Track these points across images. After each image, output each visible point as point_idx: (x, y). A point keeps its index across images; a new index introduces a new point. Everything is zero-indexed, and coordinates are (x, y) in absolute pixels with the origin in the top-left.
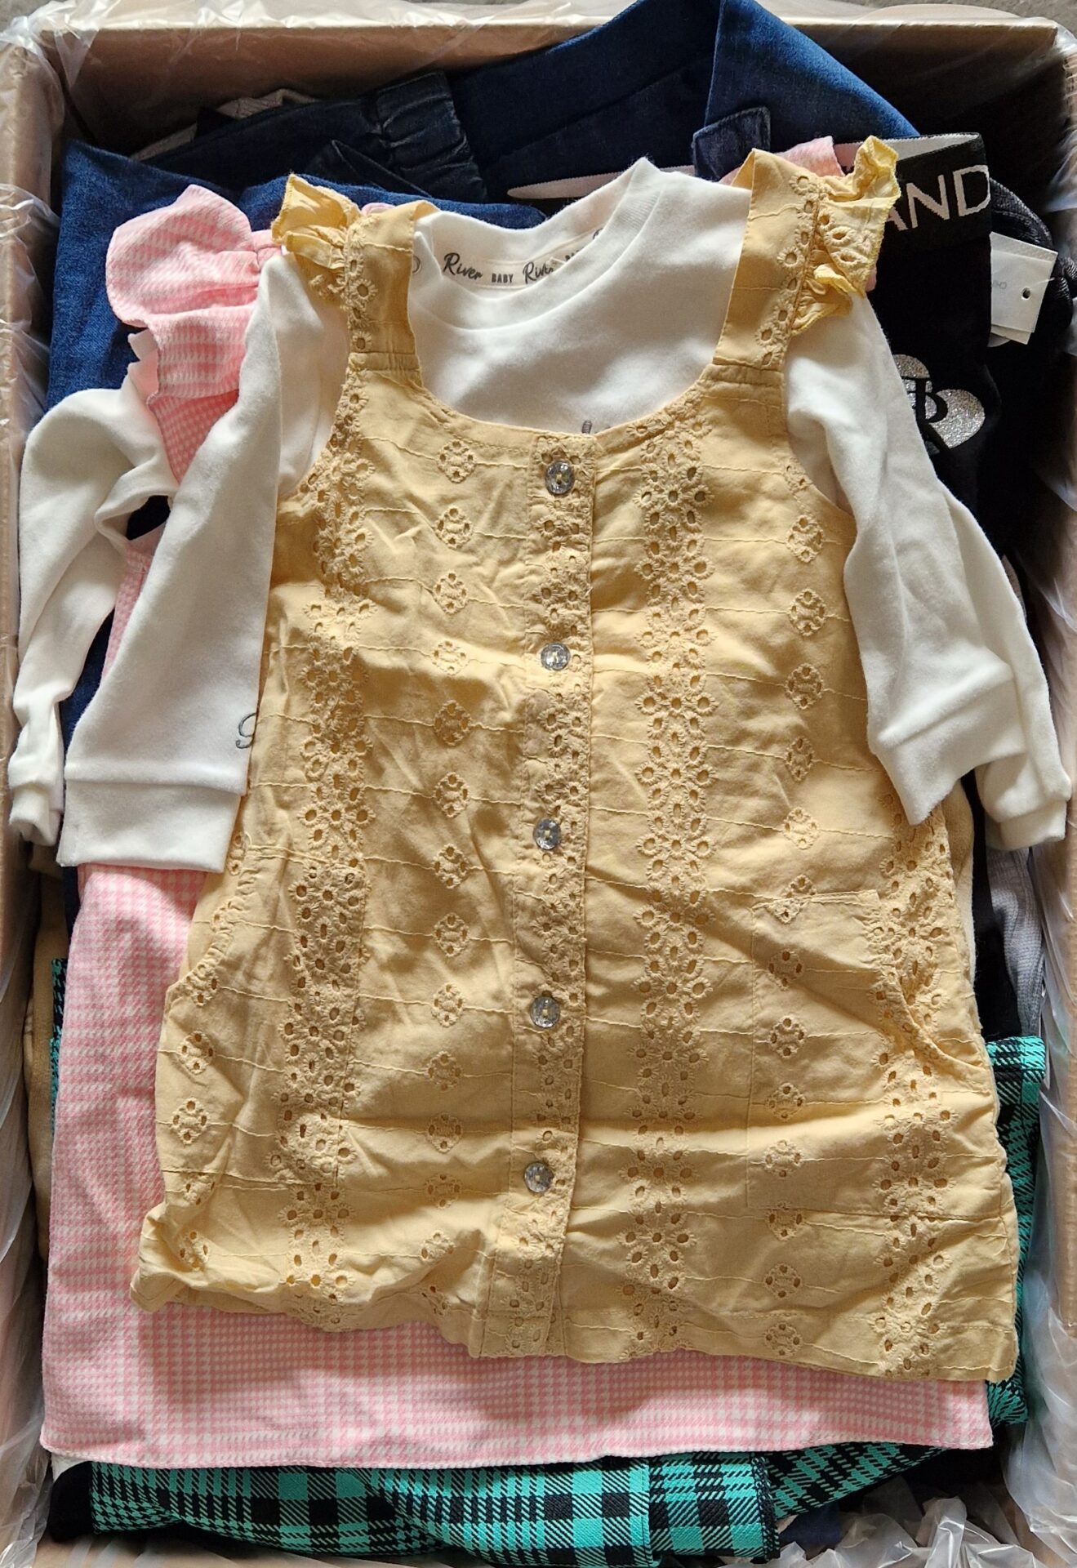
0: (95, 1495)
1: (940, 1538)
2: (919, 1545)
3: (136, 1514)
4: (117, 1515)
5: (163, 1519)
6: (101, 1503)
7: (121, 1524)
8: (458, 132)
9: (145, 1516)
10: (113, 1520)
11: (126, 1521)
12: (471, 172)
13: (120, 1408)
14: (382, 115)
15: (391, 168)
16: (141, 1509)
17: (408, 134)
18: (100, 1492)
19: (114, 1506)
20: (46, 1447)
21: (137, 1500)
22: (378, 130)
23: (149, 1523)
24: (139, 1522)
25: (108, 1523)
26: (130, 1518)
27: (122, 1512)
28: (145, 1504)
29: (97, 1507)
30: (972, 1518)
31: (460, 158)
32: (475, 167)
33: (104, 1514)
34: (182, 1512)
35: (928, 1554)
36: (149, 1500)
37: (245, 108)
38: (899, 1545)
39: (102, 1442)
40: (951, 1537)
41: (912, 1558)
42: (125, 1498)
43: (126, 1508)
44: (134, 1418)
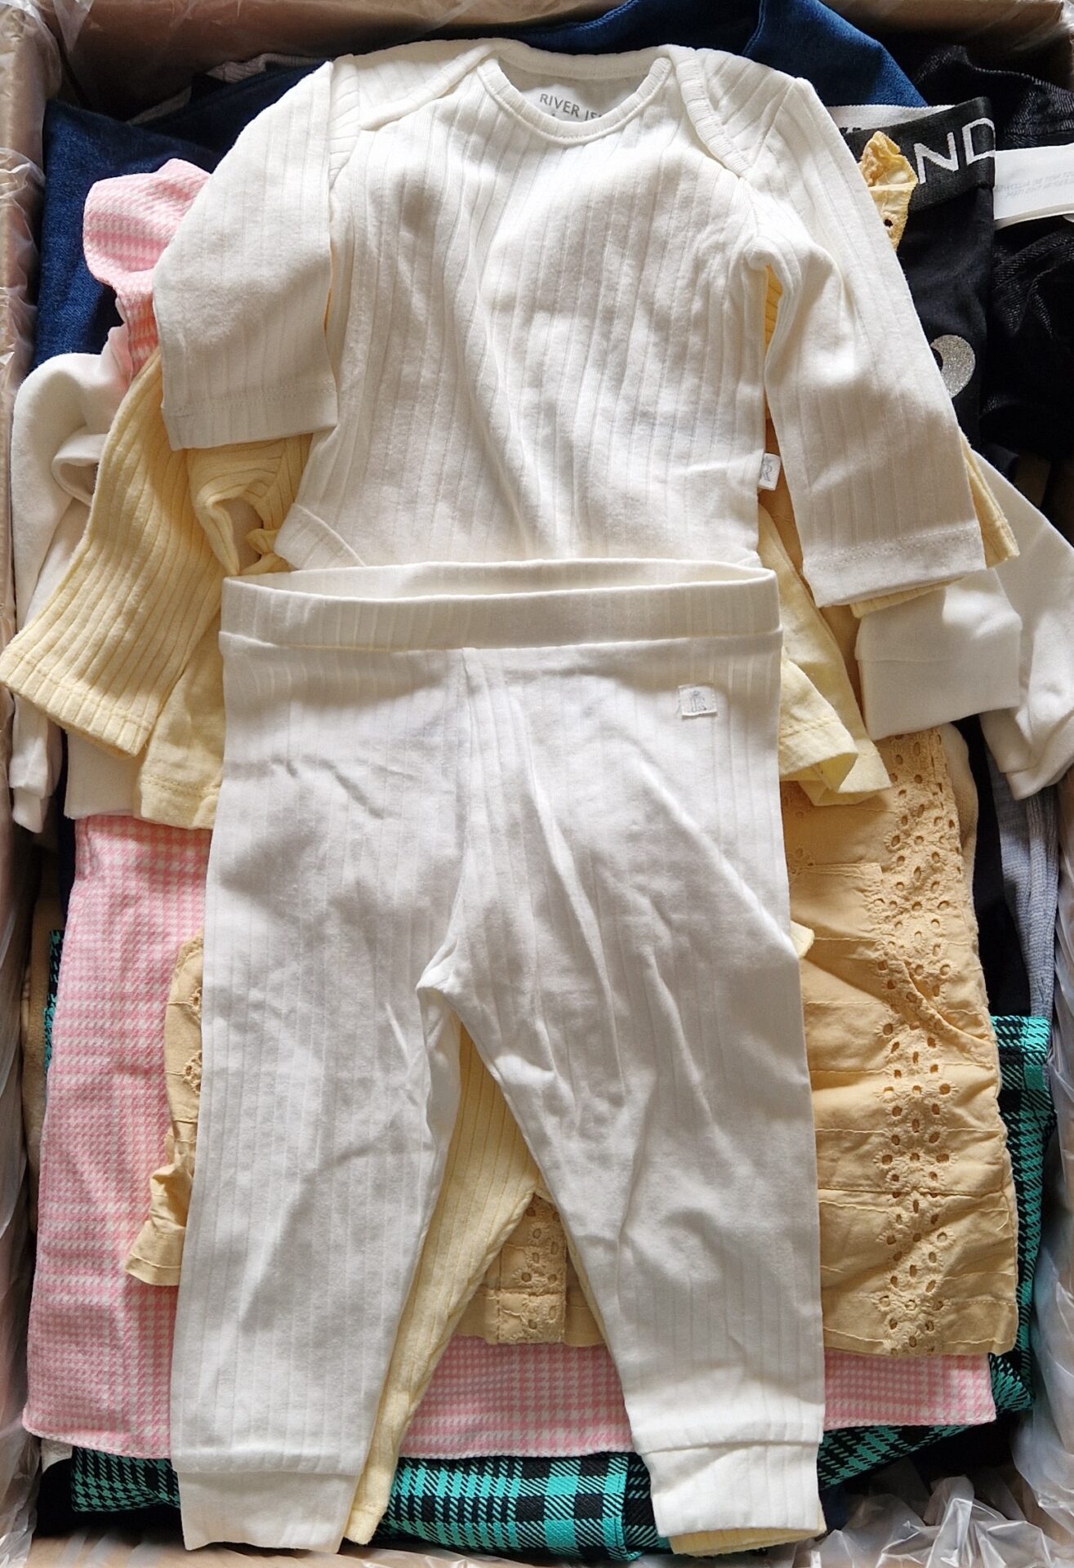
0: (79, 1477)
1: (949, 1516)
2: (927, 1525)
3: (120, 1495)
4: (101, 1497)
6: (85, 1484)
7: (103, 1507)
10: (96, 1502)
11: (110, 1503)
13: (105, 1396)
16: (125, 1490)
18: (85, 1472)
19: (98, 1487)
20: (28, 1429)
21: (123, 1481)
23: (133, 1504)
24: (123, 1502)
25: (90, 1505)
26: (114, 1499)
27: (106, 1493)
29: (79, 1489)
30: (979, 1497)
33: (87, 1496)
35: (935, 1532)
36: (136, 1481)
37: (233, 72)
38: (908, 1524)
39: (86, 1428)
40: (960, 1515)
41: (920, 1537)
42: (110, 1478)
43: (112, 1489)
44: (119, 1408)
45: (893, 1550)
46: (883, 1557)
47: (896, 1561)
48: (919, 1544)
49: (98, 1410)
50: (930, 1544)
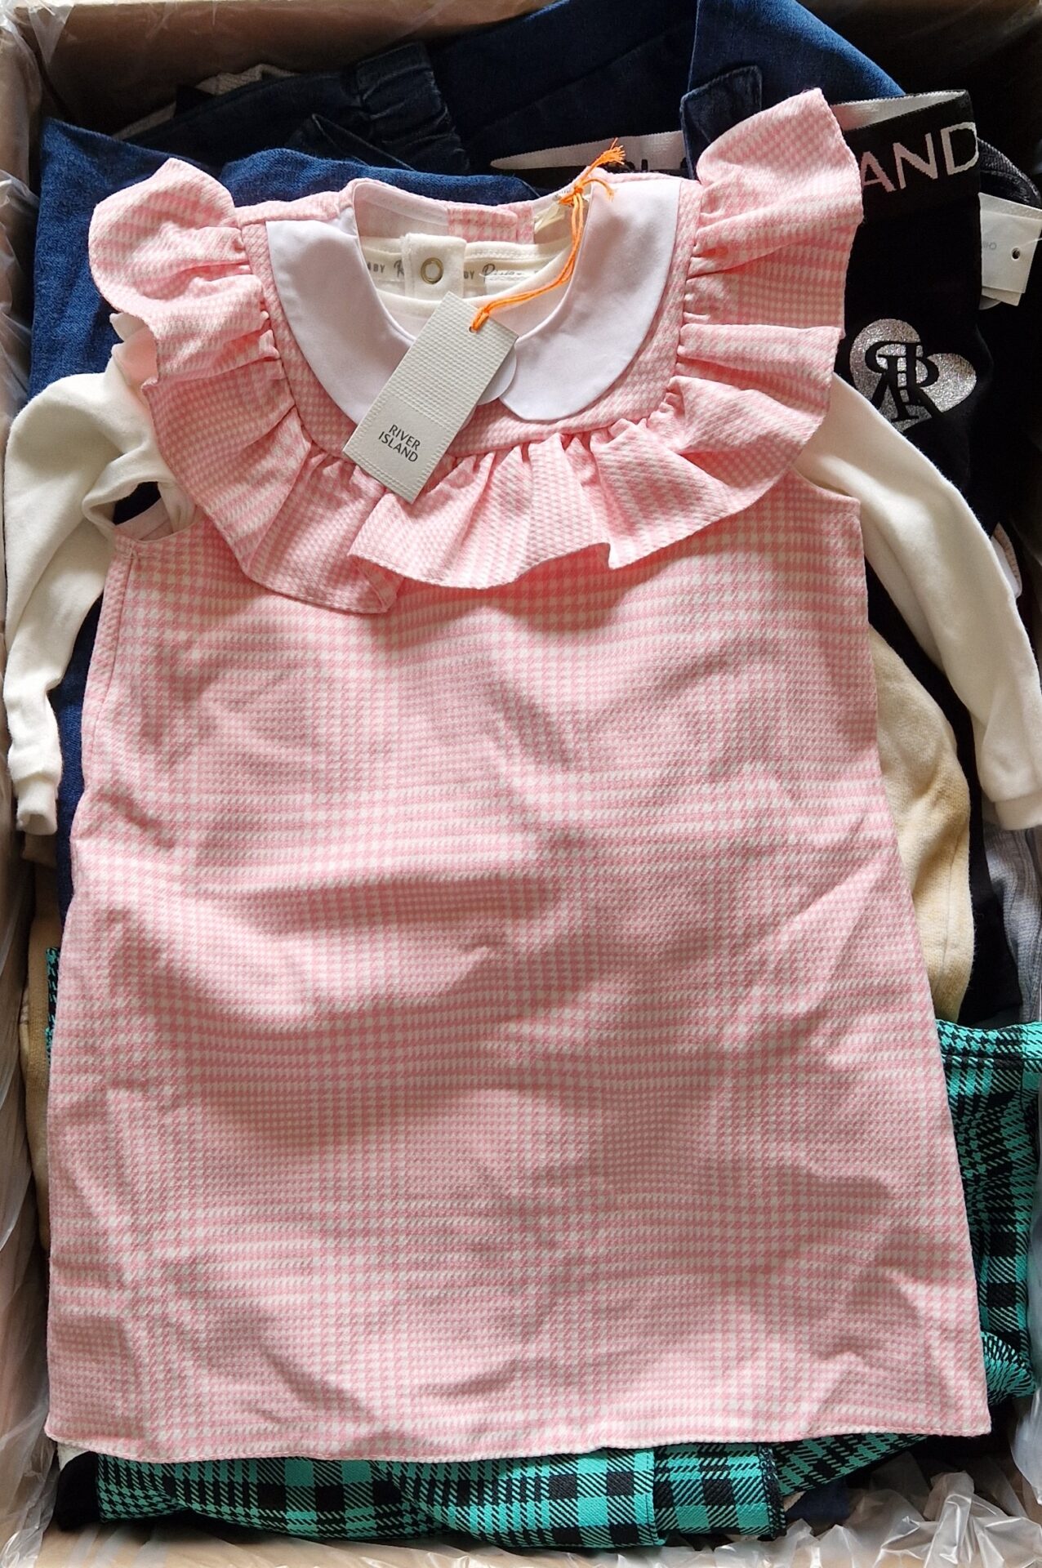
0: (101, 1484)
1: (947, 1513)
2: (927, 1520)
3: (142, 1502)
4: (124, 1504)
5: (170, 1507)
6: (108, 1491)
7: (128, 1513)
8: (438, 101)
9: (151, 1505)
10: (119, 1508)
11: (133, 1509)
12: (453, 144)
13: (119, 1403)
14: (362, 87)
15: (372, 141)
16: (147, 1497)
17: (389, 105)
18: (106, 1480)
19: (120, 1494)
20: (49, 1435)
21: (143, 1488)
22: (357, 102)
23: (156, 1511)
24: (146, 1509)
25: (114, 1512)
26: (136, 1506)
27: (128, 1501)
28: (151, 1492)
29: (103, 1495)
30: (980, 1492)
31: (442, 129)
32: (457, 138)
33: (111, 1502)
34: (188, 1500)
35: (936, 1528)
36: (156, 1489)
37: (225, 84)
38: (906, 1519)
39: (103, 1434)
40: (959, 1511)
41: (919, 1532)
42: (130, 1486)
43: (133, 1496)
44: (132, 1415)
45: (892, 1545)
46: (882, 1552)
47: (895, 1556)
48: (918, 1539)
49: (113, 1416)
50: (929, 1539)
